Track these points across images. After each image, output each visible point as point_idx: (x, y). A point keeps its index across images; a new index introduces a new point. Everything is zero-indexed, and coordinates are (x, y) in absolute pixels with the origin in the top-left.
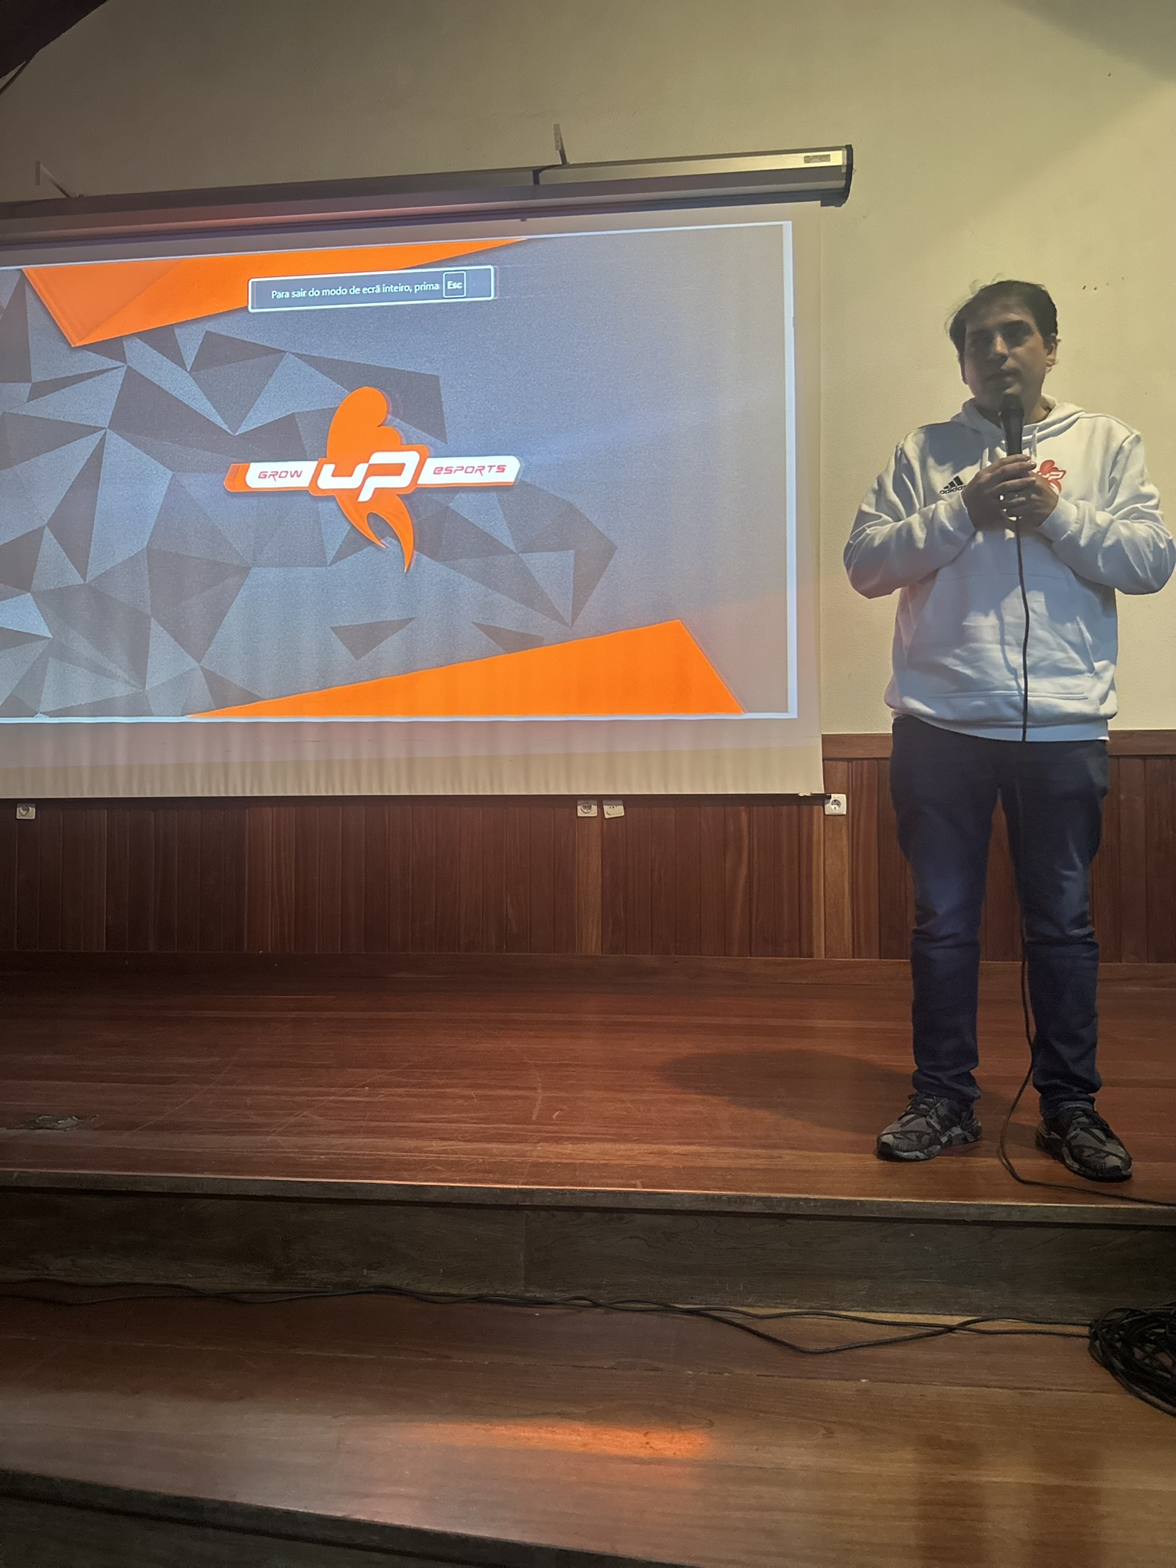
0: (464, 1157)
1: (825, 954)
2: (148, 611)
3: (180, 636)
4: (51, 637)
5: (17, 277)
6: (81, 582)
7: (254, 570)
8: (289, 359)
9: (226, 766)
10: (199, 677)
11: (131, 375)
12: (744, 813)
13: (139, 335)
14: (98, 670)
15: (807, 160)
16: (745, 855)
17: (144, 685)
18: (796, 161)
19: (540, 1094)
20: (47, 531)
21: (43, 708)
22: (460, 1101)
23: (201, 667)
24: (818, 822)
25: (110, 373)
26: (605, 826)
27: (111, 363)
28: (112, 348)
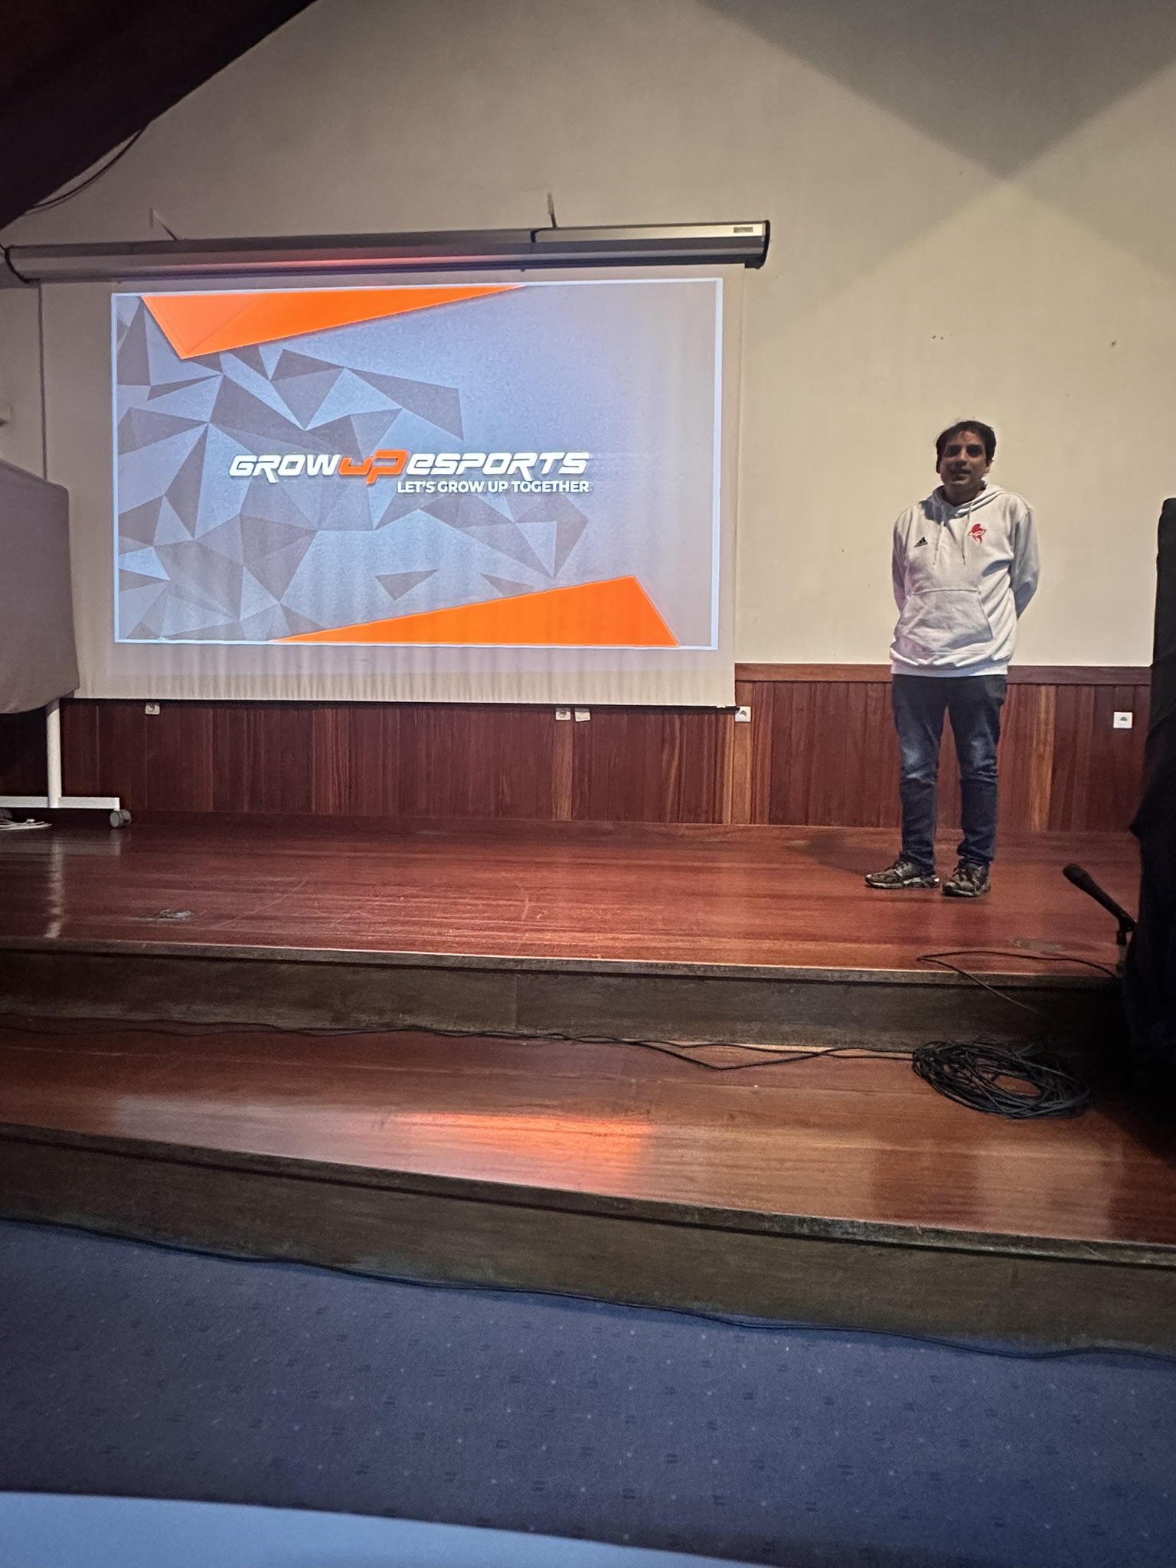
0: (473, 940)
1: (731, 822)
2: (241, 562)
3: (265, 583)
4: (168, 579)
5: (137, 303)
6: (190, 538)
7: (320, 532)
8: (346, 372)
9: (299, 677)
10: (279, 611)
11: (227, 383)
12: (677, 720)
13: (231, 351)
14: (203, 604)
15: (736, 230)
16: (677, 752)
17: (239, 617)
18: (727, 232)
19: (527, 904)
20: (165, 499)
21: (164, 633)
22: (469, 907)
23: (281, 605)
24: (730, 725)
25: (210, 380)
26: (576, 728)
27: (210, 372)
28: (211, 361)
